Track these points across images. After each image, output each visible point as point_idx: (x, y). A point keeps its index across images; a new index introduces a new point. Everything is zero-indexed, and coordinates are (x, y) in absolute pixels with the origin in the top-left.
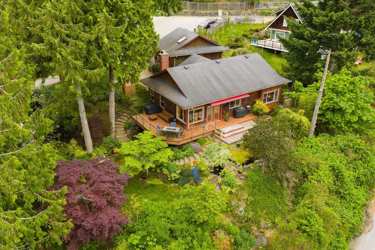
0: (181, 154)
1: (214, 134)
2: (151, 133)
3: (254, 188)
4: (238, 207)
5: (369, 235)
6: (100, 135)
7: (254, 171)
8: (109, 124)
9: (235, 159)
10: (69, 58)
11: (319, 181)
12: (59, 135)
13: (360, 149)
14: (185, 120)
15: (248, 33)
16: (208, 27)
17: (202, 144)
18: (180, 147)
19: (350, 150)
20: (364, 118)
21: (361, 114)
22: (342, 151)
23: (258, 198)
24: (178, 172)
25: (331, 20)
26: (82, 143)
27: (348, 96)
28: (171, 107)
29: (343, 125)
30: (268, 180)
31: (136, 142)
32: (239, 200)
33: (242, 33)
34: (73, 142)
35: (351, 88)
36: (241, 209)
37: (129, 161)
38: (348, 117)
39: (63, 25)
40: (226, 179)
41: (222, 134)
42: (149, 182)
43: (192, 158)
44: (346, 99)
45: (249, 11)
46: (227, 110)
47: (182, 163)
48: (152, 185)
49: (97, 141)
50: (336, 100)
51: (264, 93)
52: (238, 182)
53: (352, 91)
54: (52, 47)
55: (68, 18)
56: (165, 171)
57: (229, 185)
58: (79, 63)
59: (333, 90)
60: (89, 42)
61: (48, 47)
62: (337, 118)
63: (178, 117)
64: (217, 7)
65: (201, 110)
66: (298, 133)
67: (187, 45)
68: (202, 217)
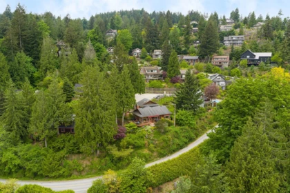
1: (149, 125)
3: (155, 134)
7: (156, 131)
9: (152, 129)
11: (171, 133)
13: (187, 130)
14: (141, 121)
16: (157, 98)
17: (145, 127)
18: (140, 127)
28: (138, 117)
29: (184, 124)
30: (158, 133)
32: (151, 136)
33: (170, 100)
35: (185, 114)
36: (152, 138)
40: (149, 132)
41: (151, 125)
44: (184, 117)
46: (153, 120)
51: (165, 116)
52: (152, 132)
59: (181, 115)
62: (182, 122)
64: (164, 90)
65: (146, 119)
66: (170, 124)
67: (146, 104)
68: (142, 135)
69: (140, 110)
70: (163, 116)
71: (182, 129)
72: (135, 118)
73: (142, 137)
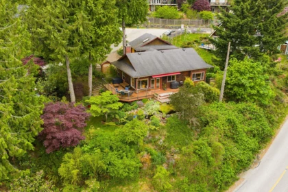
0: (130, 107)
1: (153, 97)
2: (110, 92)
3: (171, 128)
4: (159, 139)
5: (255, 169)
6: (81, 94)
7: (173, 118)
8: (88, 88)
9: (162, 110)
10: (59, 38)
11: (217, 127)
12: (56, 93)
13: (254, 112)
14: (135, 87)
15: (198, 40)
16: (170, 34)
17: (144, 102)
18: (130, 103)
19: (248, 112)
20: (261, 92)
21: (259, 89)
22: (242, 113)
23: (173, 134)
24: (125, 117)
25: (239, 25)
26: (69, 99)
27: (248, 75)
28: (128, 78)
29: (246, 96)
30: (181, 124)
31: (100, 97)
32: (161, 135)
33: (194, 39)
34: (64, 98)
35: (251, 70)
36: (161, 141)
37: (93, 107)
38: (249, 90)
39: (57, 19)
40: (153, 121)
41: (158, 97)
42: (107, 123)
43: (136, 110)
44: (246, 77)
45: (204, 26)
46: (166, 83)
47: (129, 112)
48: (108, 126)
49: (78, 98)
50: (239, 77)
51: (193, 73)
52: (162, 124)
53: (252, 73)
54: (49, 32)
55: (60, 15)
56: (117, 117)
57: (154, 125)
58: (65, 42)
59: (238, 71)
60: (73, 32)
61: (47, 31)
62: (241, 91)
63: (132, 85)
64: (180, 23)
65: (147, 81)
66: (210, 98)
67: (149, 44)
68: (131, 138)
69: (132, 57)
70: (188, 73)
71: (242, 112)
72: (120, 78)
73: (132, 144)
